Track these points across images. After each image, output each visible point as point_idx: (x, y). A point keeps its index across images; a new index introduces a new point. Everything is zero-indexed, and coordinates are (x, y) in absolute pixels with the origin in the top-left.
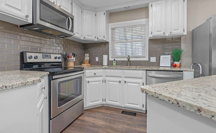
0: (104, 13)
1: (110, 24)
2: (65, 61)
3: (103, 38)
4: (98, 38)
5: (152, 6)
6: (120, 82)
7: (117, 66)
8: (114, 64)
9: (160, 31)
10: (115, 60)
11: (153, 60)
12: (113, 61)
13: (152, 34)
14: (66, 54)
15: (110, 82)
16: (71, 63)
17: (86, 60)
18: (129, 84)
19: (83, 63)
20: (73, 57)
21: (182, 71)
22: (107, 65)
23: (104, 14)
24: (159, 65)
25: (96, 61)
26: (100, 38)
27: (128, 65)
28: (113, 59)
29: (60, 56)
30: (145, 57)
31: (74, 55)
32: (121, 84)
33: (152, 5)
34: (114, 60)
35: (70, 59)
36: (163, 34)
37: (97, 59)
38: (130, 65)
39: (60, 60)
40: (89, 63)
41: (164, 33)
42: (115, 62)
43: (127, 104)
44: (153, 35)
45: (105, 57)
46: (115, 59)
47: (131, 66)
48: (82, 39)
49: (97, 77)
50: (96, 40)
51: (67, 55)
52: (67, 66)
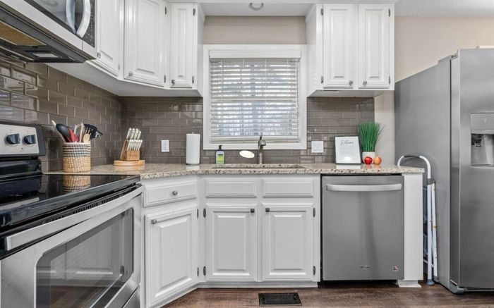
0: (194, 10)
1: (206, 48)
2: (55, 152)
3: (190, 84)
4: (173, 82)
5: (322, 14)
6: (252, 211)
7: (227, 165)
8: (220, 159)
9: (342, 77)
10: (222, 148)
11: (318, 147)
12: (216, 151)
13: (322, 82)
14: (58, 126)
15: (220, 216)
16: (81, 158)
17: (132, 149)
18: (277, 216)
19: (119, 159)
20: (87, 136)
21: (400, 174)
22: (198, 162)
23: (194, 14)
24: (334, 161)
25: (163, 151)
26: (179, 82)
27: (258, 163)
28: (216, 147)
29: (32, 131)
30: (297, 141)
31: (92, 130)
32: (254, 218)
33: (322, 10)
34: (218, 148)
35: (76, 143)
36: (348, 86)
37: (165, 146)
38: (263, 163)
39: (34, 149)
40: (141, 159)
41: (351, 83)
42: (222, 153)
43: (271, 274)
44: (325, 84)
45: (193, 140)
46: (220, 146)
47: (266, 165)
48: (120, 78)
49: (181, 204)
50: (167, 86)
51: (63, 128)
52: (62, 169)
